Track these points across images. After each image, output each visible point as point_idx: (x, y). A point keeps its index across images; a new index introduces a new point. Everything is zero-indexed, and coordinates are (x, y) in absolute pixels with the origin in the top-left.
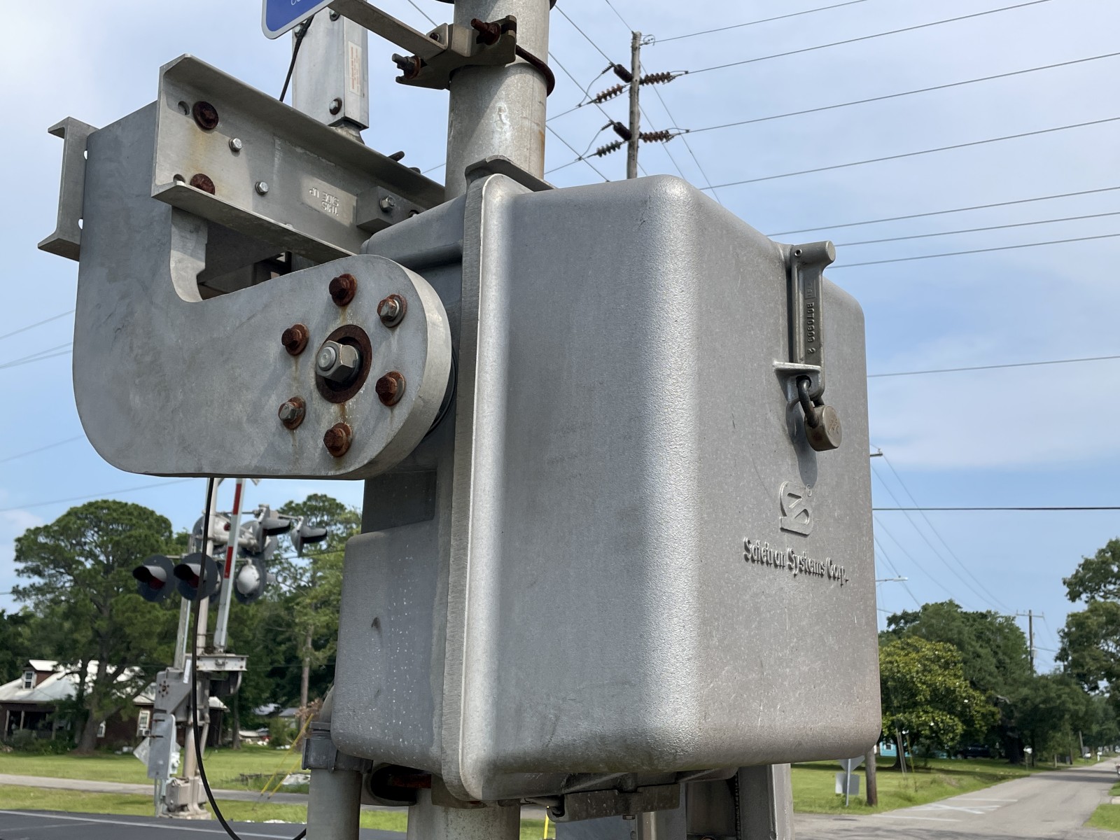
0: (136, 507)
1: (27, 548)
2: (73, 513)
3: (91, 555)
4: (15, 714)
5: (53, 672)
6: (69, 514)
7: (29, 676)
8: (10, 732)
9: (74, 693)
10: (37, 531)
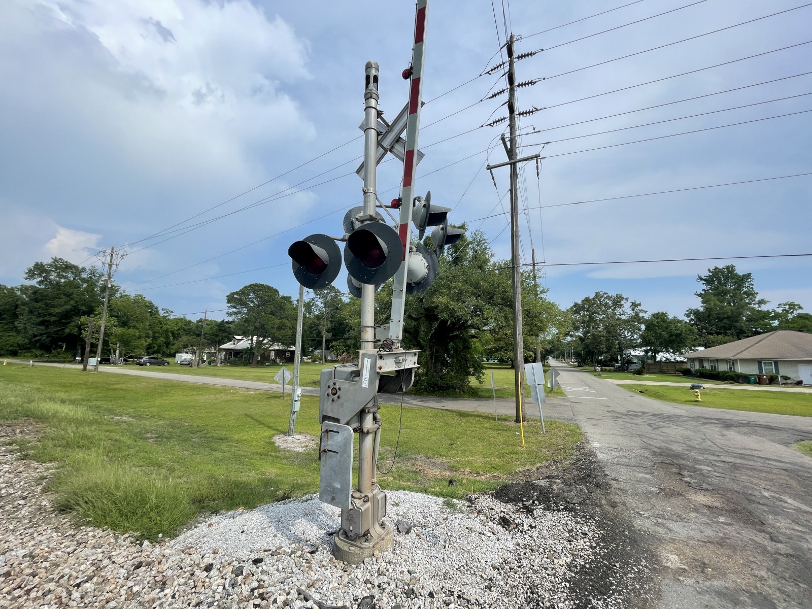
0: (267, 286)
1: (231, 299)
2: (246, 287)
3: (252, 302)
4: (231, 353)
5: (242, 340)
6: (244, 288)
7: (234, 341)
8: (229, 358)
9: (249, 346)
10: (234, 294)
